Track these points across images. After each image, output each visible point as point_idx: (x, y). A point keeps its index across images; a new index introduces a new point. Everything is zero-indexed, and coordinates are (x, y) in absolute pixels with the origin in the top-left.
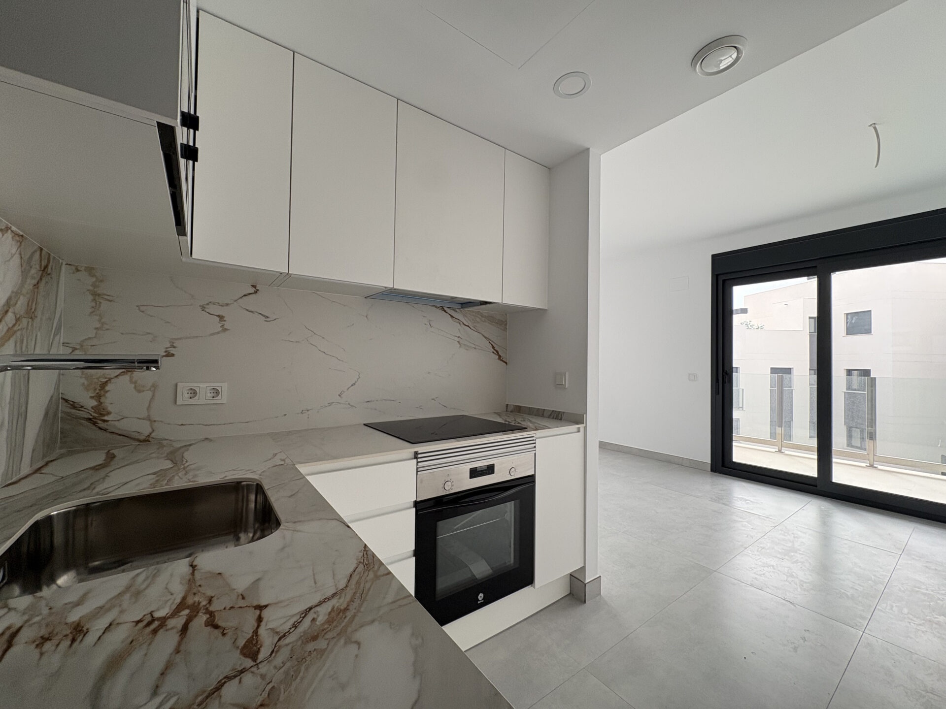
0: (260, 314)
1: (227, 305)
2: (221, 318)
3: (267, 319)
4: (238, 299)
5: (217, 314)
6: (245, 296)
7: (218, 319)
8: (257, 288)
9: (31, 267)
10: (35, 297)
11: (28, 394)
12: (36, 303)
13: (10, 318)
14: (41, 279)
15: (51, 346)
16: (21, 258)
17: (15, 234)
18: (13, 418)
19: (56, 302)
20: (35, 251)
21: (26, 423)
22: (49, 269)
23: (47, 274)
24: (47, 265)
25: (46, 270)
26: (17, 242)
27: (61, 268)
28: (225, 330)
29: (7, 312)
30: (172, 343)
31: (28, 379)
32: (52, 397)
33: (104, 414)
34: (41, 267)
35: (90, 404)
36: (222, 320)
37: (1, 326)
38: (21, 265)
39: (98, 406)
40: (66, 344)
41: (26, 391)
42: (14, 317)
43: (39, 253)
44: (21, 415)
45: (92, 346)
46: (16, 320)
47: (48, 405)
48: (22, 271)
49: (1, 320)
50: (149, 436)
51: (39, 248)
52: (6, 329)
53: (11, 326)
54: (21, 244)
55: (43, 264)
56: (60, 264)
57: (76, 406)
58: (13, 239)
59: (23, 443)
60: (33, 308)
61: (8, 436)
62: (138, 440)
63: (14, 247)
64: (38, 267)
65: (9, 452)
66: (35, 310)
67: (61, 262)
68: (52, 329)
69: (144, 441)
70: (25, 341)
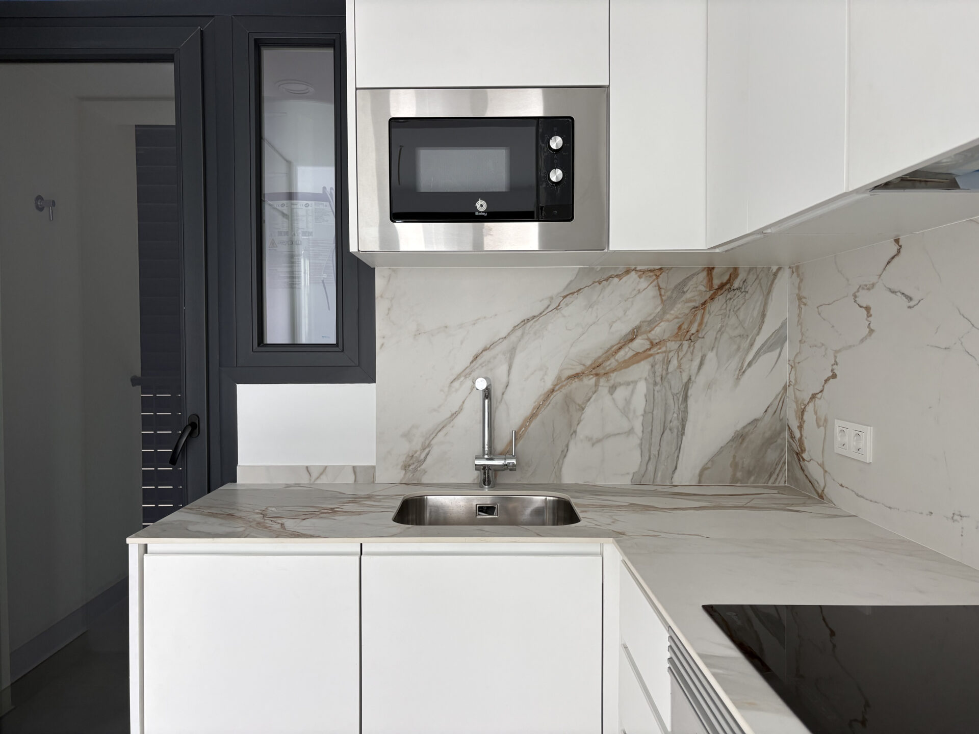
0: (903, 294)
1: (873, 285)
2: (868, 309)
3: (912, 304)
4: (883, 272)
5: (865, 306)
6: (888, 263)
7: (865, 312)
8: (900, 244)
9: (684, 292)
10: (699, 318)
11: (685, 411)
12: (700, 324)
13: (639, 344)
14: (712, 298)
15: (750, 364)
16: (660, 288)
17: (644, 272)
18: (652, 430)
19: (763, 315)
20: (693, 275)
21: (682, 438)
22: (736, 284)
23: (729, 290)
24: (729, 281)
25: (728, 286)
26: (650, 277)
27: (775, 275)
28: (871, 331)
29: (632, 340)
30: (835, 357)
31: (686, 398)
32: (756, 420)
33: (803, 451)
34: (711, 287)
35: (797, 435)
36: (869, 315)
37: (622, 353)
38: (661, 295)
39: (801, 439)
40: (789, 361)
41: (679, 408)
42: (648, 343)
43: (704, 274)
44: (670, 430)
45: (799, 363)
46: (653, 345)
47: (744, 427)
48: (662, 300)
49: (620, 348)
50: (823, 491)
51: (704, 269)
52: (631, 354)
53: (641, 351)
54: (657, 277)
55: (716, 282)
56: (774, 270)
57: (792, 436)
58: (640, 277)
59: (678, 456)
60: (693, 330)
61: (641, 444)
62: (818, 493)
63: (643, 283)
64: (703, 289)
65: (647, 458)
66: (697, 331)
67: (774, 268)
68: (752, 345)
69: (821, 497)
70: (675, 362)
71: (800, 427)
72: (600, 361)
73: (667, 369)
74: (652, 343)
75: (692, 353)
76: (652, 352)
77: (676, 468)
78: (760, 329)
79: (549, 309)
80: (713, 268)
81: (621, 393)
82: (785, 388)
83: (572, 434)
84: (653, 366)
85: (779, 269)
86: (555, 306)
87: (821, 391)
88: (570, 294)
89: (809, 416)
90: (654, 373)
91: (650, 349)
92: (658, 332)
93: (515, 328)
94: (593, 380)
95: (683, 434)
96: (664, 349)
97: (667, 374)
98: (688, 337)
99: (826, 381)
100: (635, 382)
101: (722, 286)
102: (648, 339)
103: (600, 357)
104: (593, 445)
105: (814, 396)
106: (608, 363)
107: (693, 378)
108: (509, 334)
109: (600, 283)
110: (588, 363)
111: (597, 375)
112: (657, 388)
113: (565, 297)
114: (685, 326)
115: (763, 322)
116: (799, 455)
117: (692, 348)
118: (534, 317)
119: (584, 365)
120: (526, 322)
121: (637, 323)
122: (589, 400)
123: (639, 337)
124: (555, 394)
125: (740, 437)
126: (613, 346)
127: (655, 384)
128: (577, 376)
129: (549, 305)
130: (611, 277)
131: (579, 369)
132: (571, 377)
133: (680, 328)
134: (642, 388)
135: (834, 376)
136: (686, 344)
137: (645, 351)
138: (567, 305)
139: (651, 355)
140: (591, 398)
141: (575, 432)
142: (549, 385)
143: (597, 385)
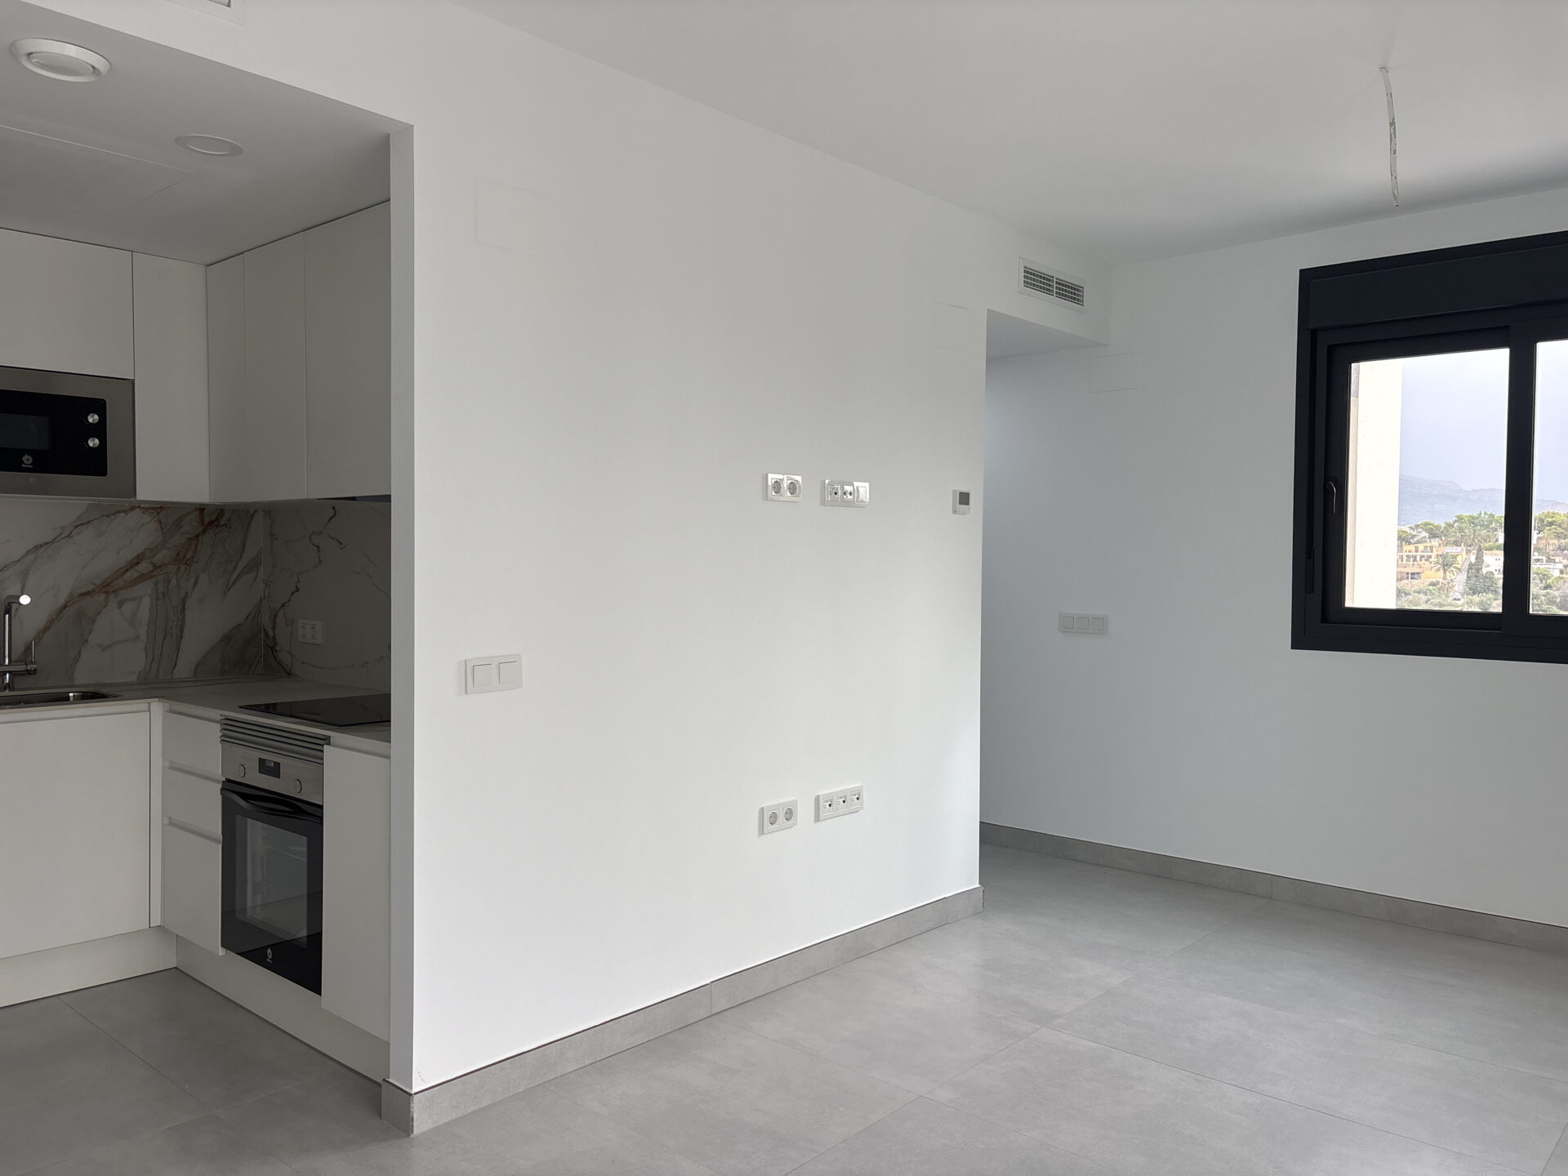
0: (337, 540)
1: (321, 532)
4: (326, 525)
5: (316, 545)
6: (329, 520)
7: (316, 549)
8: (335, 510)
9: (181, 527)
10: (193, 547)
11: (183, 621)
12: (195, 552)
13: (144, 567)
14: (204, 531)
15: (234, 583)
16: (160, 523)
17: (147, 509)
18: (155, 636)
19: (244, 546)
20: (188, 514)
21: (180, 641)
22: (223, 521)
23: (217, 526)
24: (217, 519)
25: (217, 523)
26: (152, 513)
27: (252, 515)
28: (320, 561)
29: (138, 563)
30: (298, 577)
31: (183, 609)
32: (239, 625)
33: (276, 644)
34: (203, 521)
35: (271, 634)
36: (319, 551)
37: (128, 574)
38: (162, 528)
39: (274, 638)
40: (264, 580)
41: (178, 619)
42: (151, 566)
43: (198, 512)
44: (171, 635)
45: (272, 581)
46: (155, 567)
47: (230, 631)
48: (163, 533)
49: (127, 570)
50: (291, 670)
51: (197, 509)
52: (136, 575)
53: (145, 572)
54: (159, 513)
55: (207, 520)
56: (252, 512)
57: (267, 635)
58: (144, 513)
59: (177, 656)
60: (189, 556)
61: (146, 648)
62: (287, 672)
63: (146, 518)
64: (196, 524)
65: (151, 659)
66: (192, 557)
67: (252, 511)
68: (235, 568)
69: (289, 674)
70: (174, 582)
71: (274, 628)
72: (109, 580)
73: (168, 587)
74: (155, 566)
75: (188, 574)
76: (155, 573)
77: (176, 665)
78: (241, 557)
79: (62, 536)
80: (204, 509)
81: (128, 608)
82: (261, 600)
83: (84, 643)
84: (156, 584)
85: (255, 511)
86: (66, 534)
87: (289, 601)
88: (80, 525)
89: (280, 619)
90: (157, 590)
91: (152, 571)
92: (159, 558)
93: (28, 552)
94: (103, 597)
95: (181, 637)
96: (165, 571)
97: (168, 590)
98: (184, 562)
99: (292, 594)
100: (141, 598)
101: (211, 523)
102: (152, 563)
103: (109, 577)
104: (103, 650)
105: (283, 605)
106: (117, 582)
107: (189, 595)
108: (22, 558)
109: (108, 516)
110: (99, 583)
111: (106, 592)
112: (159, 602)
113: (76, 527)
114: (182, 553)
115: (243, 551)
116: (272, 648)
117: (187, 571)
118: (47, 543)
119: (95, 585)
120: (37, 547)
121: (142, 550)
122: (99, 613)
123: (143, 562)
124: (67, 609)
125: (227, 638)
126: (120, 569)
127: (158, 599)
128: (88, 593)
129: (61, 534)
130: (118, 512)
131: (90, 587)
132: (82, 595)
133: (178, 554)
134: (146, 603)
135: (298, 590)
136: (183, 567)
137: (149, 572)
138: (78, 534)
139: (154, 576)
140: (101, 611)
141: (87, 640)
142: (62, 601)
143: (106, 600)
